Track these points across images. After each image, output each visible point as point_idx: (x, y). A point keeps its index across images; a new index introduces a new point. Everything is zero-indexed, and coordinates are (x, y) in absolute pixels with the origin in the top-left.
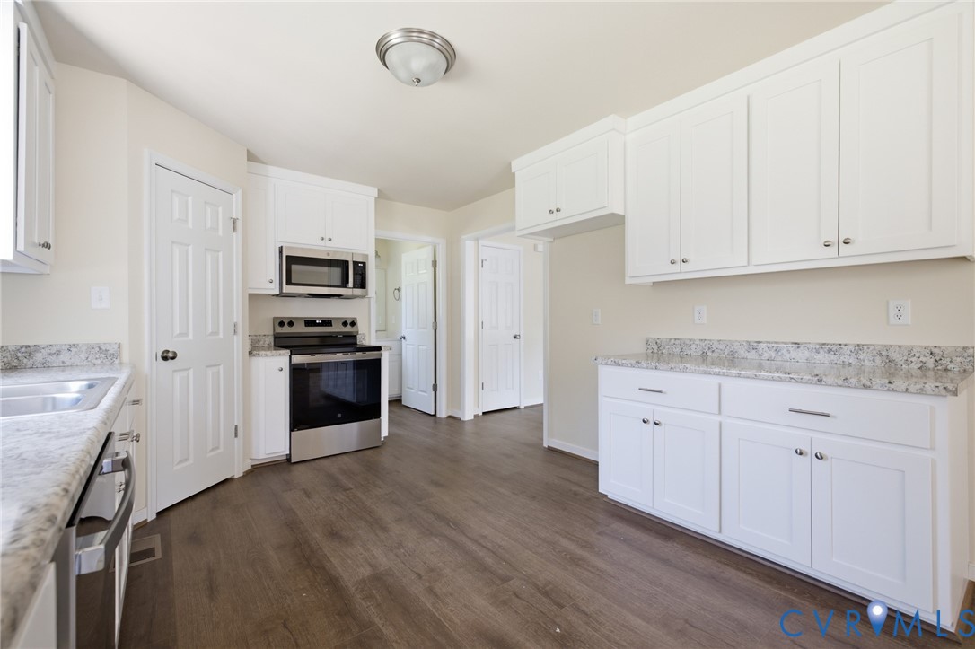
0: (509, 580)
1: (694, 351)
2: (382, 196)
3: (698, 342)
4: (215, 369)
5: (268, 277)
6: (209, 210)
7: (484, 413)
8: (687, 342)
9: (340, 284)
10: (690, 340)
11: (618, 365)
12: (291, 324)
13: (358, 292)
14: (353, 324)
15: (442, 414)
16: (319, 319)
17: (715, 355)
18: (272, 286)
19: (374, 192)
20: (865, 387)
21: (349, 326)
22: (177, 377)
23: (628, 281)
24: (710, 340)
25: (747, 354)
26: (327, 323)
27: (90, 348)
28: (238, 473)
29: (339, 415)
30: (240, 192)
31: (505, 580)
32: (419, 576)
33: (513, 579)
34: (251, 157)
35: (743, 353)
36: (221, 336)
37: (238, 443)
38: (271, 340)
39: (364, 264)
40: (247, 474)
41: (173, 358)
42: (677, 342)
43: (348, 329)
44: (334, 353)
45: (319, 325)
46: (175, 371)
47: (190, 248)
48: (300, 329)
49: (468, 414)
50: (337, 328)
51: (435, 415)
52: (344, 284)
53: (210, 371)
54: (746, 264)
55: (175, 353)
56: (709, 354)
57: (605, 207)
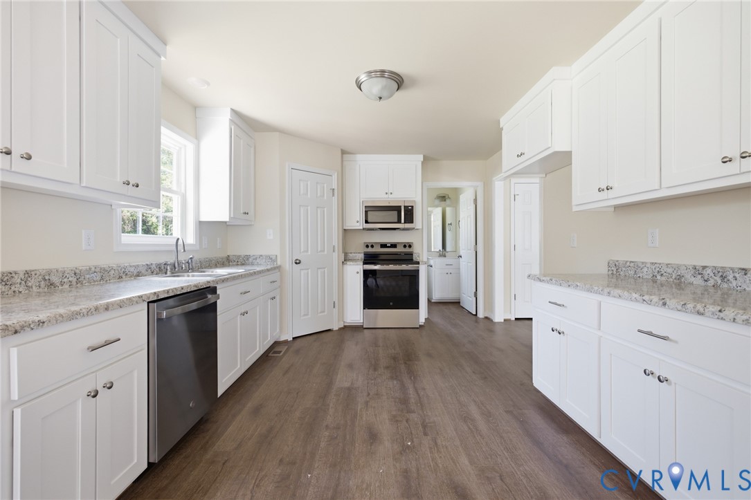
0: (410, 413)
1: (646, 273)
2: (426, 160)
3: (648, 265)
4: (323, 270)
5: (355, 220)
6: (319, 187)
7: (516, 319)
8: (640, 265)
9: (396, 221)
10: (643, 263)
11: (540, 280)
12: (372, 246)
13: (408, 226)
14: (410, 246)
15: (481, 315)
16: (389, 243)
17: (663, 278)
18: (358, 224)
19: (421, 158)
20: (699, 313)
21: (407, 247)
22: (303, 272)
23: (575, 209)
24: (660, 264)
25: (693, 279)
26: (394, 246)
27: (266, 256)
28: (336, 328)
29: (391, 304)
30: (336, 174)
31: (410, 411)
32: (369, 394)
33: (415, 413)
34: (343, 152)
35: (689, 277)
36: (326, 252)
37: (335, 311)
38: (362, 256)
39: (412, 207)
40: (340, 329)
41: (299, 263)
42: (632, 265)
43: (407, 250)
44: (388, 264)
45: (389, 247)
46: (301, 270)
47: (309, 208)
48: (378, 249)
49: (498, 317)
50: (399, 249)
51: (476, 315)
52: (399, 221)
53: (319, 271)
54: (657, 187)
55: (300, 261)
56: (659, 277)
57: (549, 148)
